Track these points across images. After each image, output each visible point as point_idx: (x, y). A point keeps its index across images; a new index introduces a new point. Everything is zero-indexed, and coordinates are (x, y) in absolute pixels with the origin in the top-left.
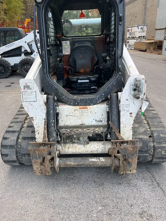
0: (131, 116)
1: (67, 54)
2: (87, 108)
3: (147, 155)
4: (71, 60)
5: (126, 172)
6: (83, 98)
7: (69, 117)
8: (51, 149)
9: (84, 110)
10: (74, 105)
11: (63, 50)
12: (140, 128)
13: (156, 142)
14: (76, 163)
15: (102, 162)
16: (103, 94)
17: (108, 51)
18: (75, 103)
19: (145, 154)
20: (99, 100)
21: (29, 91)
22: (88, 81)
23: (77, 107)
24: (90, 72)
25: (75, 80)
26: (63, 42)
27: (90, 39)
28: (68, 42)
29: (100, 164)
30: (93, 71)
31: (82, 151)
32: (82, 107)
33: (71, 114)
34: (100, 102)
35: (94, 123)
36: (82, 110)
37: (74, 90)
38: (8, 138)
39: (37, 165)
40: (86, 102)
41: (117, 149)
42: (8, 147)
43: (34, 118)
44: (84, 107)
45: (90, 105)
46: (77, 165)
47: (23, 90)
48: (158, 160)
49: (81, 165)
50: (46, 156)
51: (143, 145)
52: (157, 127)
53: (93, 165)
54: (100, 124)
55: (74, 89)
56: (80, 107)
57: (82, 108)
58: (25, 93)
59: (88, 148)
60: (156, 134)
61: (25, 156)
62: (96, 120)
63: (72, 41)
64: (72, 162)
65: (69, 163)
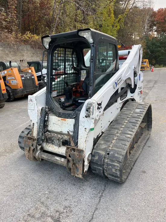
0: (85, 131)
1: (83, 80)
2: (65, 120)
3: (101, 168)
4: (83, 85)
5: (75, 174)
6: (64, 112)
7: (55, 124)
8: (33, 143)
10: (59, 117)
12: (103, 145)
13: (110, 159)
14: (47, 158)
15: (61, 161)
18: (59, 115)
19: (99, 168)
20: (74, 116)
21: (32, 103)
23: (60, 119)
26: (81, 71)
28: (85, 71)
29: (60, 163)
32: (63, 119)
34: (74, 118)
36: (63, 121)
40: (66, 116)
41: (69, 153)
43: (32, 121)
45: (68, 118)
46: (47, 159)
47: (29, 102)
48: (111, 177)
49: (49, 159)
50: (31, 147)
51: (98, 159)
52: (118, 148)
53: (56, 162)
57: (63, 120)
58: (30, 104)
59: (60, 150)
60: (112, 153)
62: (70, 131)
63: (88, 70)
64: (45, 156)
65: (43, 156)
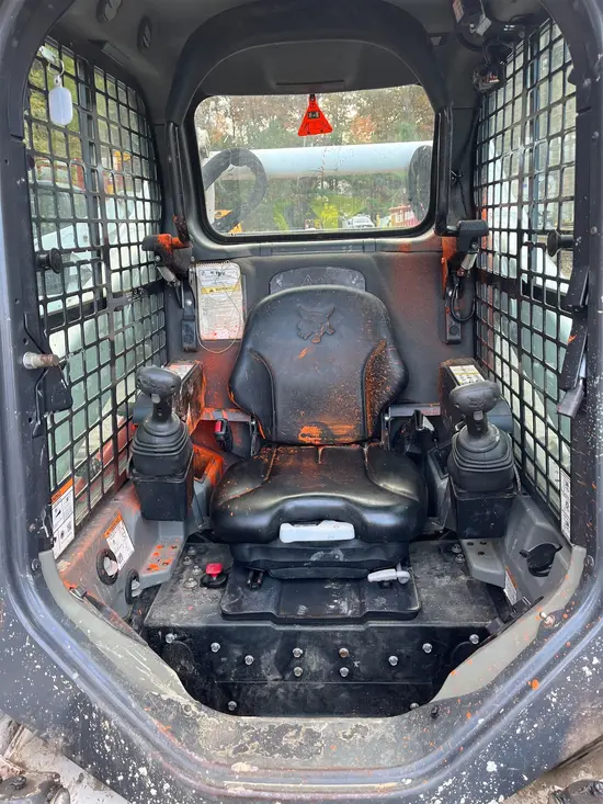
1: (223, 335)
4: (243, 374)
11: (201, 311)
16: (492, 767)
17: (463, 323)
22: (345, 531)
24: (356, 443)
25: (262, 521)
26: (200, 268)
27: (359, 254)
28: (232, 271)
30: (377, 436)
37: (254, 580)
55: (256, 574)
63: (255, 264)
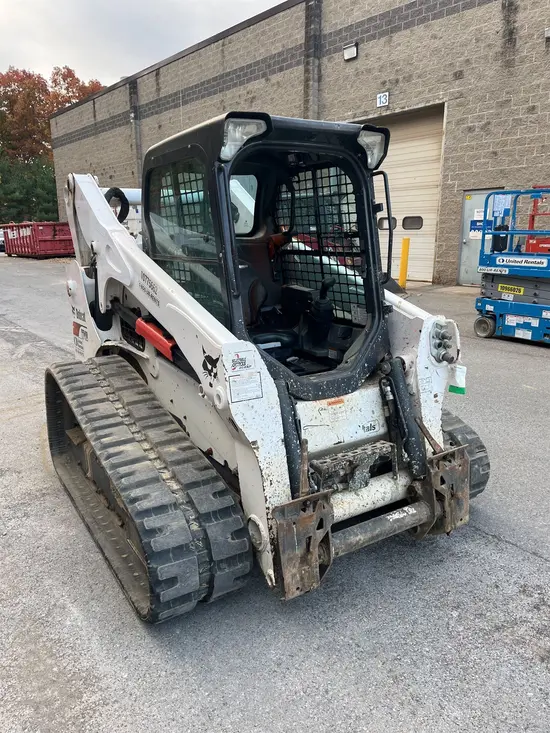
2: (342, 401)
5: (454, 524)
6: (331, 378)
7: (310, 429)
8: (325, 511)
9: (338, 406)
10: (316, 398)
14: (369, 535)
15: (413, 515)
16: (366, 365)
18: (318, 394)
20: (361, 379)
21: (244, 372)
22: (278, 344)
23: (324, 403)
29: (410, 522)
31: (356, 507)
32: (333, 400)
33: (313, 423)
34: (363, 384)
35: (362, 435)
36: (334, 406)
38: (160, 530)
39: (294, 566)
40: (339, 387)
41: (441, 475)
42: (171, 555)
43: (259, 444)
44: (337, 399)
45: (346, 394)
46: (370, 540)
47: (230, 373)
49: (378, 536)
50: (314, 533)
53: (400, 528)
54: (372, 434)
56: (329, 400)
57: (334, 403)
58: (236, 378)
59: (365, 496)
61: (220, 569)
62: (364, 427)
64: (359, 536)
65: (353, 539)
